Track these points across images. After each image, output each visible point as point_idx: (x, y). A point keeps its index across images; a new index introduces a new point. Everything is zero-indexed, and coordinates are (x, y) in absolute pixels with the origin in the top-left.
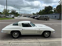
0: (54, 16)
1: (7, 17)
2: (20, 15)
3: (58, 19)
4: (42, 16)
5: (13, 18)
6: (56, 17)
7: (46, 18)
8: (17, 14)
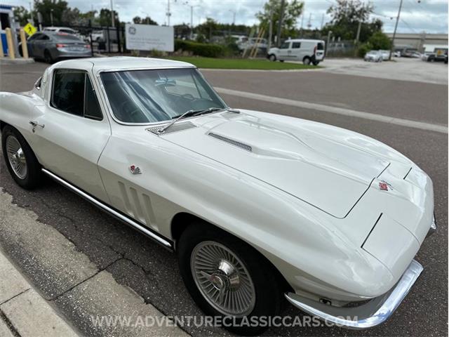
1: (272, 51)
2: (397, 44)
8: (370, 38)
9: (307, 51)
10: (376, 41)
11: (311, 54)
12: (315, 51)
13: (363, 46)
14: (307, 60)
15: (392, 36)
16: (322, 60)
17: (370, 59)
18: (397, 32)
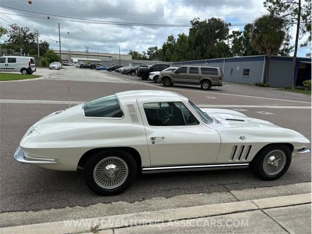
0: (239, 67)
3: (257, 85)
4: (189, 66)
5: (29, 72)
6: (246, 72)
7: (207, 77)
8: (45, 54)
9: (24, 64)
10: (50, 56)
11: (27, 67)
12: (30, 65)
13: (43, 59)
14: (25, 72)
15: (59, 52)
16: (35, 71)
17: (53, 68)
18: (61, 50)
